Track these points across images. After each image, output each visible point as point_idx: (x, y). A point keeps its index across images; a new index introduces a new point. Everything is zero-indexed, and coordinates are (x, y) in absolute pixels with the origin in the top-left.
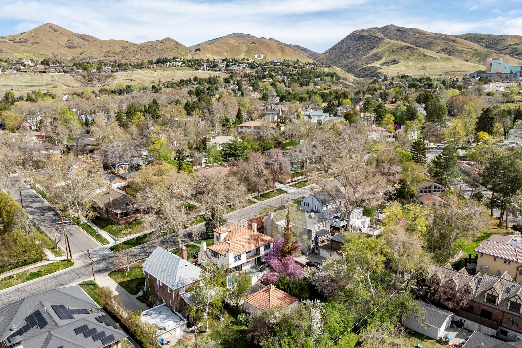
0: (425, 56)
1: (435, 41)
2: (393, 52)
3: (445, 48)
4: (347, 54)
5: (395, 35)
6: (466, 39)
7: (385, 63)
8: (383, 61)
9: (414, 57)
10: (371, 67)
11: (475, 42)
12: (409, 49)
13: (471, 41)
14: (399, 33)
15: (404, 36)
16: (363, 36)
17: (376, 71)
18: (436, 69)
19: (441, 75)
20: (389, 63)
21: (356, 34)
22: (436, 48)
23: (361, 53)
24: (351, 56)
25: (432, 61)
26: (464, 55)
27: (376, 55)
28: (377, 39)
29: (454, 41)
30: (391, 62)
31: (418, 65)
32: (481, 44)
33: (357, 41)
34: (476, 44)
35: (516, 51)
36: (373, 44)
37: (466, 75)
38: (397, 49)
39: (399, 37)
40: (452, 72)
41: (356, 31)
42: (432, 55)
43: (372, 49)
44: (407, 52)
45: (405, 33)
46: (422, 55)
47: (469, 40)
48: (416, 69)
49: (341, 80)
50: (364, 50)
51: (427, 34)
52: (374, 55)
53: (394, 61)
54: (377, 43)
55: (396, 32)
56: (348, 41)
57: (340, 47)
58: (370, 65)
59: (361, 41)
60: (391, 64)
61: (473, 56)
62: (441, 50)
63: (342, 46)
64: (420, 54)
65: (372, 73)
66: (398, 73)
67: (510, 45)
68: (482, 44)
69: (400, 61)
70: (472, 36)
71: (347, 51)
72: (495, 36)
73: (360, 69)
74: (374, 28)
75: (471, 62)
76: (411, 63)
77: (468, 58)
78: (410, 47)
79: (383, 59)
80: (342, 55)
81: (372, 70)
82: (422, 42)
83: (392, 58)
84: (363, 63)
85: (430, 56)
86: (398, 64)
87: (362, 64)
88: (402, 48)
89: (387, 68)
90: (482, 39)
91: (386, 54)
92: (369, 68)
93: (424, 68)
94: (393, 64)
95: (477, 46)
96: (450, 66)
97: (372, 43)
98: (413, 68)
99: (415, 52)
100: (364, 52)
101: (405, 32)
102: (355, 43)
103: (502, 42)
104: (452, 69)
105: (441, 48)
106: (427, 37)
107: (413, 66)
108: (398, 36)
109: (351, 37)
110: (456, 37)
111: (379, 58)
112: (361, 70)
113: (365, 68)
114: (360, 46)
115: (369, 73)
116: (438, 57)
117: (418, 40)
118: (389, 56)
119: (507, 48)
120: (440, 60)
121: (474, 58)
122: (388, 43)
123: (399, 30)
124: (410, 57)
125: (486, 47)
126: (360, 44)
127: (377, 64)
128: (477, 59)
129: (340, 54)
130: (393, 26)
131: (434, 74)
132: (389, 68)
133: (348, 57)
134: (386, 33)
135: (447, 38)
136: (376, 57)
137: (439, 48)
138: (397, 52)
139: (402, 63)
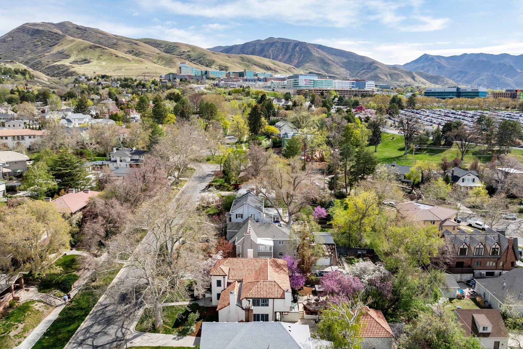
0: (117, 56)
1: (120, 42)
2: (82, 50)
3: (131, 50)
4: (23, 49)
5: (75, 33)
6: (145, 43)
7: (76, 62)
8: (72, 59)
9: (106, 57)
10: (60, 65)
11: (154, 47)
12: (99, 49)
13: (151, 45)
14: (79, 31)
15: (86, 35)
16: (38, 30)
17: (67, 70)
18: (131, 70)
19: (138, 76)
20: (80, 62)
21: (29, 27)
22: (122, 49)
23: (40, 49)
24: (28, 52)
25: (125, 62)
26: (151, 58)
27: (63, 52)
28: (58, 35)
29: (136, 44)
30: (82, 61)
31: (113, 65)
32: (159, 48)
33: (31, 35)
34: (155, 49)
35: (190, 57)
36: (54, 41)
37: (161, 77)
38: (85, 48)
39: (81, 35)
40: (148, 73)
41: (27, 24)
42: (123, 56)
43: (53, 45)
44: (98, 52)
45: (86, 32)
46: (114, 56)
47: (148, 44)
48: (111, 69)
49: (35, 79)
50: (43, 46)
51: (109, 35)
52: (60, 53)
53: (86, 60)
54: (58, 40)
55: (75, 29)
56: (21, 34)
57: (10, 40)
58: (58, 63)
59: (37, 36)
60: (82, 63)
61: (159, 60)
62: (128, 52)
63: (13, 40)
64: (111, 54)
65: (64, 72)
66: (94, 73)
67: (184, 52)
68: (161, 49)
69: (91, 60)
70: (150, 41)
71: (22, 46)
72: (170, 43)
73: (47, 66)
74: (49, 23)
75: (159, 65)
76: (104, 63)
77: (155, 61)
78: (99, 47)
79: (71, 57)
80: (15, 49)
81: (62, 69)
82: (107, 43)
83: (82, 56)
84: (49, 60)
85: (122, 57)
86: (90, 64)
87: (48, 62)
88: (91, 47)
89: (80, 68)
90: (160, 44)
91: (75, 53)
92: (59, 66)
93: (120, 69)
94: (85, 63)
95: (157, 51)
96: (144, 68)
97: (52, 39)
98: (108, 68)
99: (105, 52)
100: (44, 49)
101: (86, 30)
102: (30, 37)
103: (177, 48)
104: (147, 71)
105: (128, 50)
106: (109, 38)
107: (108, 66)
108: (78, 34)
109: (22, 29)
110: (136, 40)
111: (67, 56)
112: (49, 68)
113: (53, 66)
114: (38, 41)
115: (61, 72)
116: (130, 58)
117: (101, 40)
118: (78, 54)
119: (183, 55)
120: (133, 62)
121: (160, 61)
122: (72, 41)
123: (78, 28)
124: (101, 57)
125: (165, 52)
126: (36, 39)
127: (66, 62)
128: (163, 62)
129: (12, 49)
130: (71, 23)
131: (131, 74)
132: (82, 68)
133: (25, 52)
134: (64, 29)
135: (129, 41)
136: (65, 55)
137: (126, 50)
138: (86, 51)
139: (94, 62)
